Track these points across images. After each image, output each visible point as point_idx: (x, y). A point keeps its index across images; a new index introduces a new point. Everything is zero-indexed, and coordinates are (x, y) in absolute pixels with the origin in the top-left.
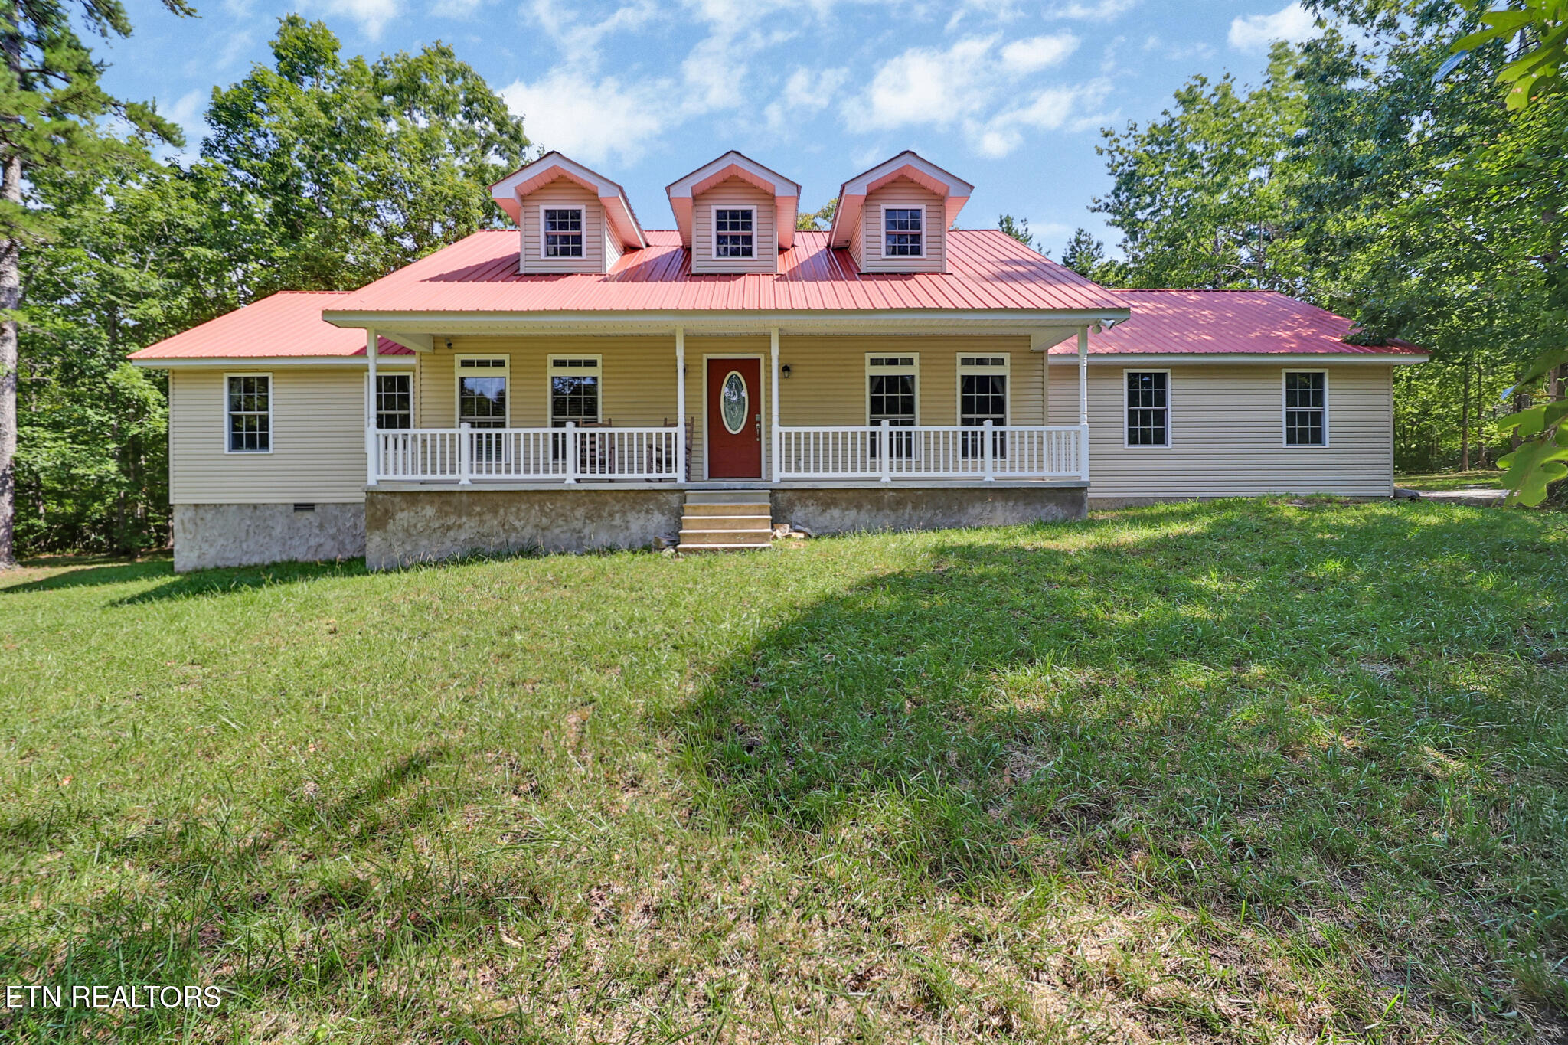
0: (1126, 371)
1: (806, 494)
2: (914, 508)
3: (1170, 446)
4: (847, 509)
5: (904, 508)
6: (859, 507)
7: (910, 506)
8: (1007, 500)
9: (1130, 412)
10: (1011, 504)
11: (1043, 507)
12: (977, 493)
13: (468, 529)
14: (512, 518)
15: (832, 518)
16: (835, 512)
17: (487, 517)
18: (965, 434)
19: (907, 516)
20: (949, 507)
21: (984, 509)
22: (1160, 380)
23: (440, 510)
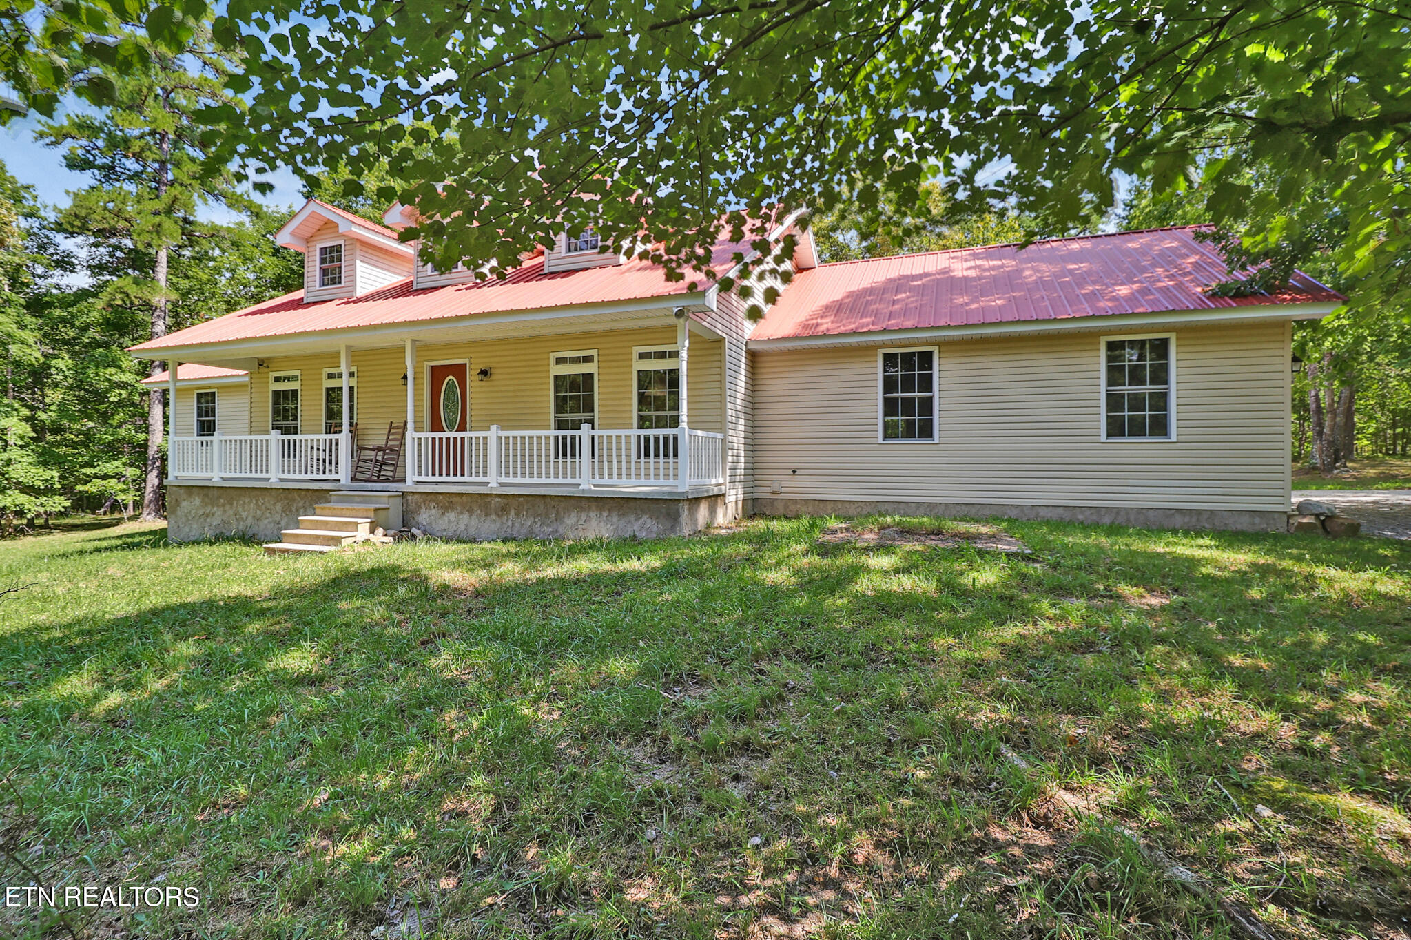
0: (881, 352)
1: (429, 497)
2: (517, 514)
3: (936, 441)
4: (461, 513)
5: (508, 514)
6: (471, 511)
7: (513, 512)
8: (601, 509)
9: (886, 400)
10: (605, 514)
11: (637, 519)
12: (573, 501)
13: (218, 517)
14: (240, 509)
15: (449, 521)
16: (452, 516)
17: (227, 507)
18: (556, 438)
19: (510, 523)
20: (547, 515)
21: (579, 518)
22: (926, 359)
23: (203, 501)
